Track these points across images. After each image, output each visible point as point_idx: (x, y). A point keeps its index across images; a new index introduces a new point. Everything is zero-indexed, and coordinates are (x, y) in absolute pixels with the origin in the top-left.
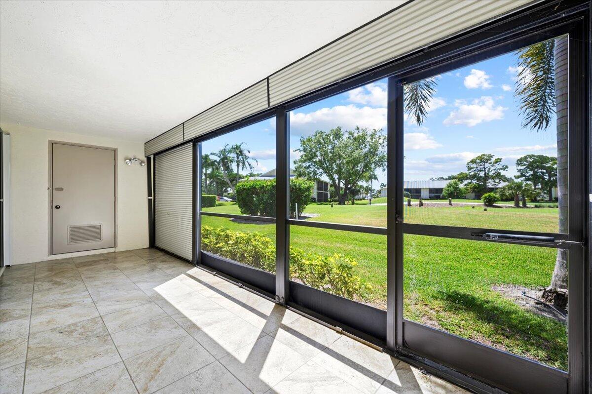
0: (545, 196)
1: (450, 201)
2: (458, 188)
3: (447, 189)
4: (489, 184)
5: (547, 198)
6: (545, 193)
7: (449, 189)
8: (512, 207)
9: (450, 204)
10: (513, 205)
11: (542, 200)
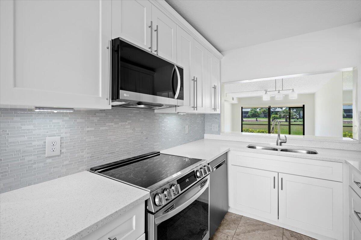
0: (297, 115)
1: (257, 119)
2: (256, 111)
3: (251, 112)
4: (272, 109)
5: (298, 117)
6: (297, 114)
7: (252, 112)
8: (284, 122)
9: (257, 120)
10: (285, 121)
11: (296, 118)
